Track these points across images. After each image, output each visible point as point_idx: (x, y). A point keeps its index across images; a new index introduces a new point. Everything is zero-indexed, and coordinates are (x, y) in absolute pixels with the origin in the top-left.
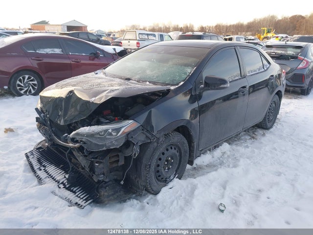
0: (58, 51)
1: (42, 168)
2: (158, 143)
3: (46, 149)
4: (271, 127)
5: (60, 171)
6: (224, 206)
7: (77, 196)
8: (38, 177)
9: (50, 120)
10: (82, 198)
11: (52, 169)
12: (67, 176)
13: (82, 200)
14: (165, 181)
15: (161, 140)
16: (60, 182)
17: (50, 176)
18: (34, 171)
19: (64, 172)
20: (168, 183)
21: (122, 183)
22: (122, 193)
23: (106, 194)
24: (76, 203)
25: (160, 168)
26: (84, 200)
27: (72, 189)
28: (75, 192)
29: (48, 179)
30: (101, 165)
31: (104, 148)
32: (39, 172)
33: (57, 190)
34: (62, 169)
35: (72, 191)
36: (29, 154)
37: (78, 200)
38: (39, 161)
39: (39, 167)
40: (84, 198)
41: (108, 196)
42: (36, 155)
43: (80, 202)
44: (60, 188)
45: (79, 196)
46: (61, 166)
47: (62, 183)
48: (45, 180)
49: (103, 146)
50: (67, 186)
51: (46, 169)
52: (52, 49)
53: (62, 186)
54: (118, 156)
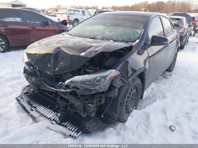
0: (18, 20)
1: (34, 109)
2: (128, 86)
3: (32, 94)
4: (173, 70)
5: (49, 110)
6: (174, 127)
7: (69, 129)
8: (32, 116)
9: (40, 71)
10: (74, 131)
11: (41, 109)
12: (59, 115)
13: (74, 132)
14: (129, 112)
15: (130, 83)
16: (52, 119)
17: (42, 115)
18: (28, 111)
19: (52, 111)
20: (130, 113)
21: (102, 116)
22: (101, 123)
23: (91, 125)
24: (70, 135)
25: (127, 103)
26: (75, 132)
27: (63, 124)
28: (66, 127)
29: (41, 118)
30: (93, 105)
31: (94, 92)
32: (32, 113)
33: (51, 126)
34: (50, 108)
35: (63, 126)
36: (19, 98)
37: (70, 133)
38: (29, 103)
39: (30, 108)
40: (75, 131)
41: (93, 127)
42: (26, 99)
43: (73, 134)
44: (53, 124)
45: (70, 129)
46: (49, 106)
47: (54, 120)
48: (38, 118)
49: (93, 90)
50: (59, 122)
51: (37, 109)
52: (14, 18)
53: (54, 122)
54: (101, 97)
